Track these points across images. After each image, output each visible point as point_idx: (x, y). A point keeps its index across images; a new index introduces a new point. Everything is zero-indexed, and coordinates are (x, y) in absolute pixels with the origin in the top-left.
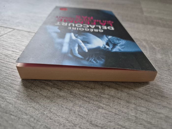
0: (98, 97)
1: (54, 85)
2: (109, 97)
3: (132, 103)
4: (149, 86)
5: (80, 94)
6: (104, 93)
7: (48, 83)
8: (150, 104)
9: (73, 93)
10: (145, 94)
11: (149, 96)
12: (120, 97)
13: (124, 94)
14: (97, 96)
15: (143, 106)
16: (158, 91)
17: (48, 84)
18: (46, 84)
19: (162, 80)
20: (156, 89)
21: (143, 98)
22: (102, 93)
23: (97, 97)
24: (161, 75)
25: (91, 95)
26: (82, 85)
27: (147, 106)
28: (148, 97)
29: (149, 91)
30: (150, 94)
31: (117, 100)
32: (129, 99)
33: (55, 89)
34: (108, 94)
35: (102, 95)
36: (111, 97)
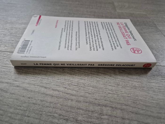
0: (100, 119)
1: (60, 116)
2: (108, 117)
3: (126, 118)
4: (135, 98)
5: (85, 120)
6: (104, 114)
7: (54, 115)
8: (139, 116)
9: (79, 121)
10: (134, 107)
11: (137, 108)
12: (116, 116)
13: (118, 111)
14: (98, 118)
15: (134, 119)
16: (142, 101)
17: (54, 117)
18: (52, 117)
19: (144, 89)
20: (141, 100)
21: (133, 111)
22: (101, 115)
23: (98, 120)
24: (142, 83)
25: (93, 119)
26: (84, 109)
27: (138, 119)
28: (136, 110)
29: (137, 103)
30: (137, 106)
31: (114, 118)
32: (123, 115)
33: (63, 121)
34: (106, 115)
35: (102, 117)
36: (109, 117)
